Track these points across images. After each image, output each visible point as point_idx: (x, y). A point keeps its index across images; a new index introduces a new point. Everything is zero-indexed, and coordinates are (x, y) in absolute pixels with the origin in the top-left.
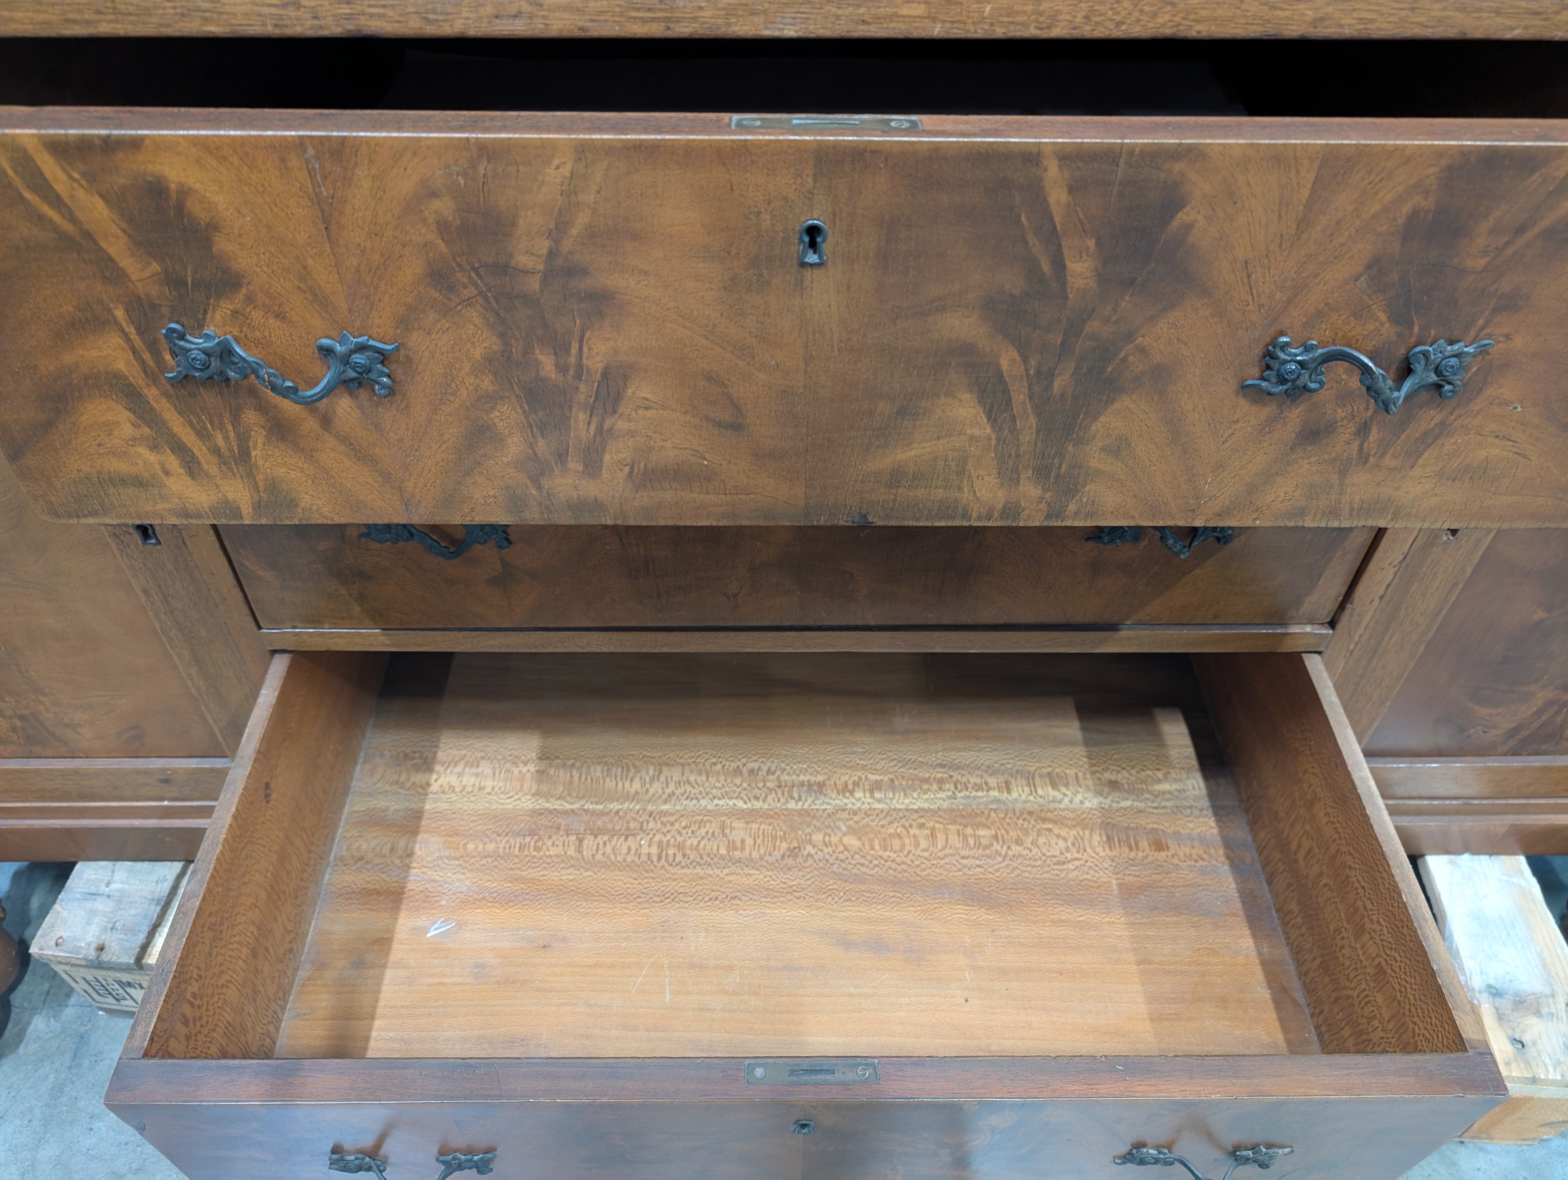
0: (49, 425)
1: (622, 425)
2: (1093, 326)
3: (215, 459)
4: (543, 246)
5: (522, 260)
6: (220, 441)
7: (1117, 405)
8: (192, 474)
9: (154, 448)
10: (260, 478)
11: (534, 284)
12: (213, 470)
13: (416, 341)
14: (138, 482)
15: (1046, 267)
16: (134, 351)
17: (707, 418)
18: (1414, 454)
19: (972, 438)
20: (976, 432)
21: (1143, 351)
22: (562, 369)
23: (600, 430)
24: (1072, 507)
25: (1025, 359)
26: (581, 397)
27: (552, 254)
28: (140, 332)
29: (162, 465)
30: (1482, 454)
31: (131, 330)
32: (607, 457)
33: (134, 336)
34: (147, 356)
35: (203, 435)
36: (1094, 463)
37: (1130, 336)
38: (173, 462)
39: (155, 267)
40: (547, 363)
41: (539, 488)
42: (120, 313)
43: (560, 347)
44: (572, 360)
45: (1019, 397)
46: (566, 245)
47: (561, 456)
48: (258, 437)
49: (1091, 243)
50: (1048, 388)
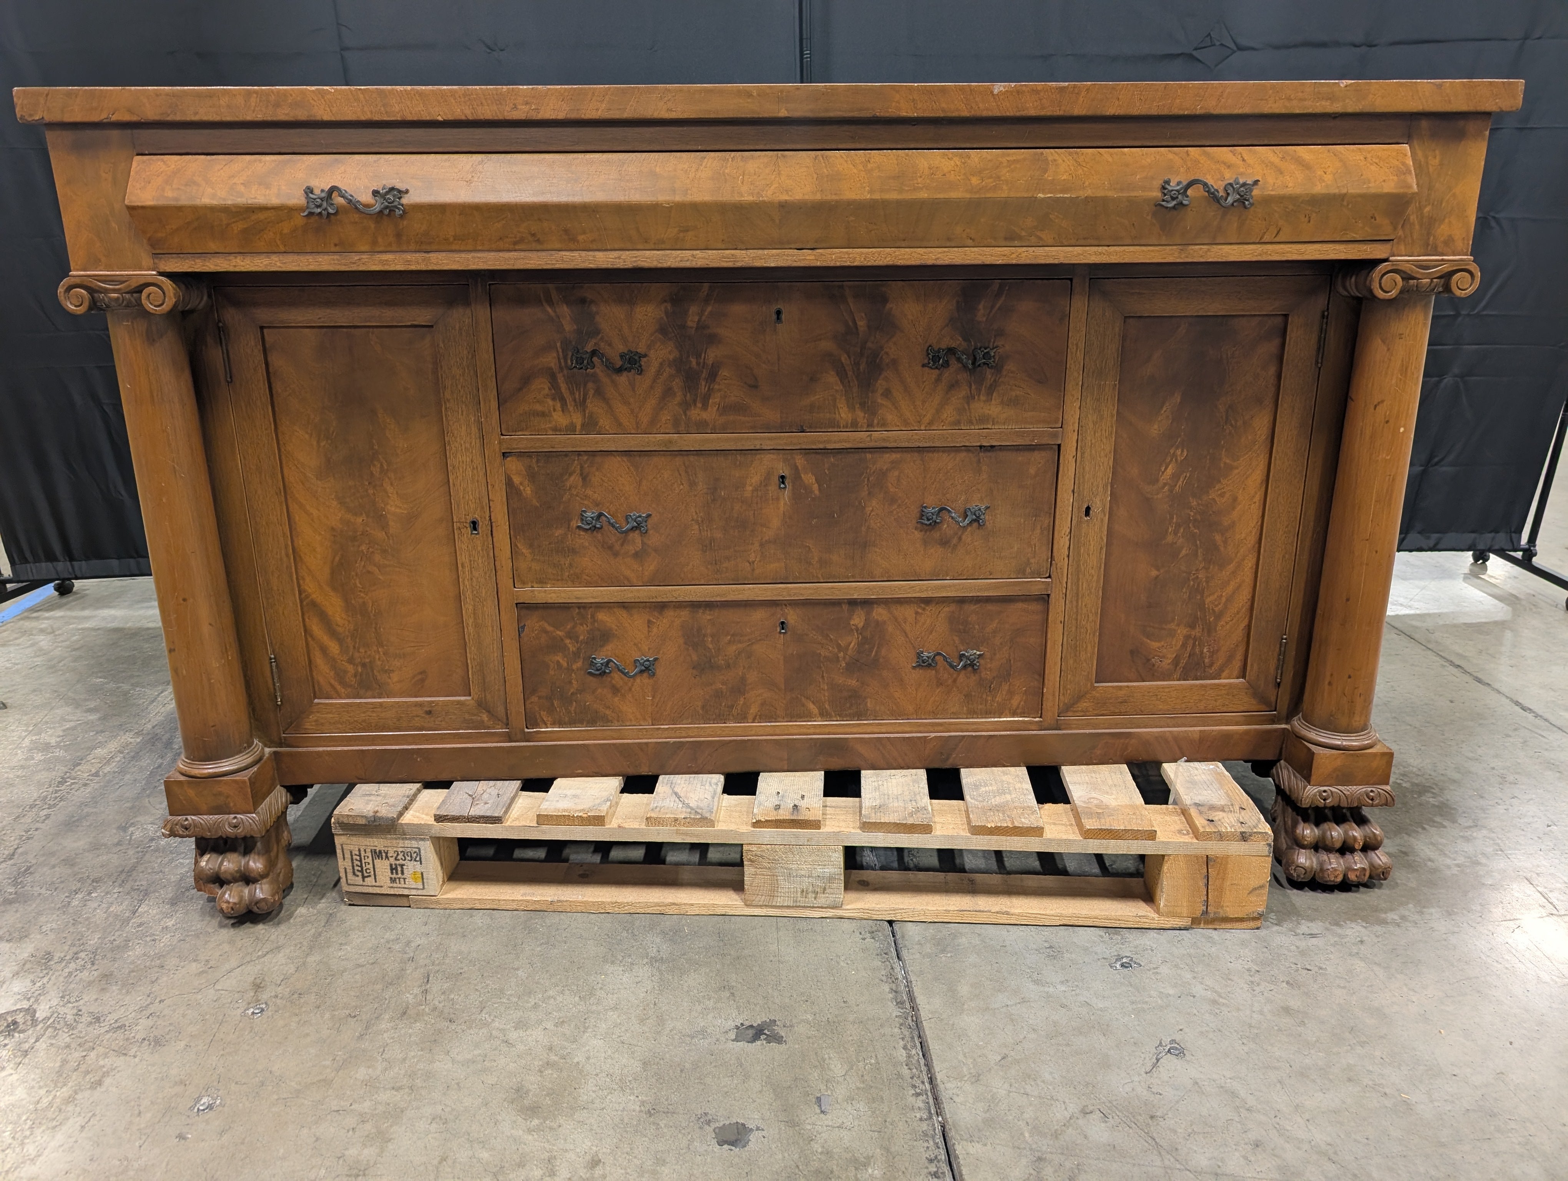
0: (520, 389)
1: (716, 387)
2: (869, 345)
3: (573, 403)
4: (696, 319)
5: (689, 324)
6: (577, 396)
7: (882, 376)
8: (563, 411)
9: (554, 399)
10: (587, 411)
11: (693, 331)
12: (571, 409)
13: (652, 354)
14: (543, 414)
15: (851, 323)
16: (559, 358)
17: (745, 383)
18: (991, 391)
19: (837, 391)
20: (837, 388)
21: (887, 353)
22: (698, 364)
23: (709, 388)
24: (876, 421)
25: (849, 357)
26: (703, 375)
27: (699, 321)
28: (563, 352)
29: (554, 406)
30: (1014, 394)
31: (560, 350)
32: (711, 401)
33: (561, 353)
34: (562, 361)
35: (572, 393)
36: (879, 401)
37: (882, 348)
38: (558, 406)
39: (575, 327)
40: (694, 361)
41: (686, 415)
42: (559, 344)
43: (698, 356)
44: (702, 361)
45: (850, 373)
46: (704, 318)
47: (695, 401)
48: (591, 392)
49: (863, 315)
50: (859, 369)
